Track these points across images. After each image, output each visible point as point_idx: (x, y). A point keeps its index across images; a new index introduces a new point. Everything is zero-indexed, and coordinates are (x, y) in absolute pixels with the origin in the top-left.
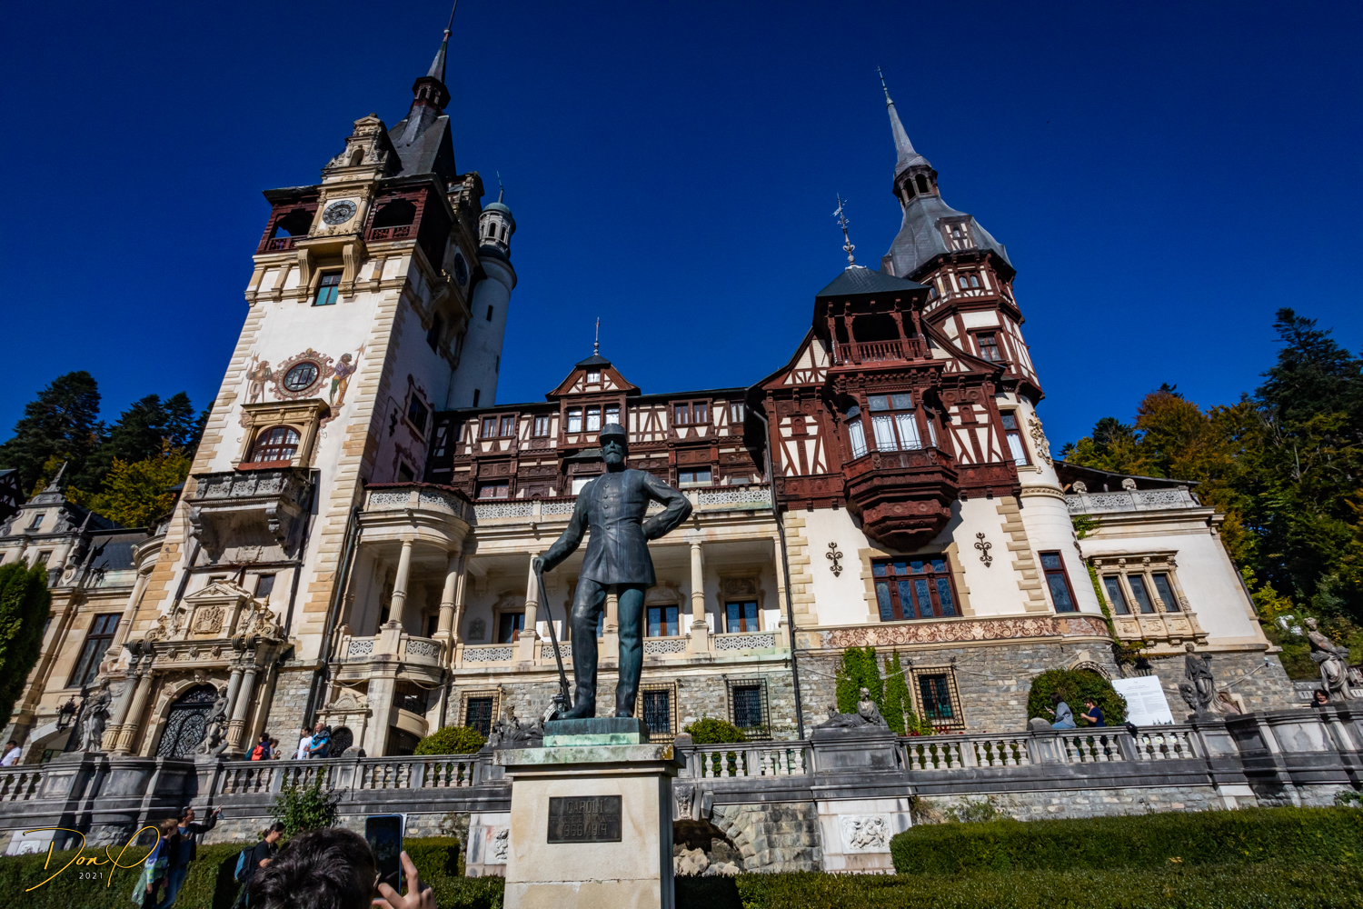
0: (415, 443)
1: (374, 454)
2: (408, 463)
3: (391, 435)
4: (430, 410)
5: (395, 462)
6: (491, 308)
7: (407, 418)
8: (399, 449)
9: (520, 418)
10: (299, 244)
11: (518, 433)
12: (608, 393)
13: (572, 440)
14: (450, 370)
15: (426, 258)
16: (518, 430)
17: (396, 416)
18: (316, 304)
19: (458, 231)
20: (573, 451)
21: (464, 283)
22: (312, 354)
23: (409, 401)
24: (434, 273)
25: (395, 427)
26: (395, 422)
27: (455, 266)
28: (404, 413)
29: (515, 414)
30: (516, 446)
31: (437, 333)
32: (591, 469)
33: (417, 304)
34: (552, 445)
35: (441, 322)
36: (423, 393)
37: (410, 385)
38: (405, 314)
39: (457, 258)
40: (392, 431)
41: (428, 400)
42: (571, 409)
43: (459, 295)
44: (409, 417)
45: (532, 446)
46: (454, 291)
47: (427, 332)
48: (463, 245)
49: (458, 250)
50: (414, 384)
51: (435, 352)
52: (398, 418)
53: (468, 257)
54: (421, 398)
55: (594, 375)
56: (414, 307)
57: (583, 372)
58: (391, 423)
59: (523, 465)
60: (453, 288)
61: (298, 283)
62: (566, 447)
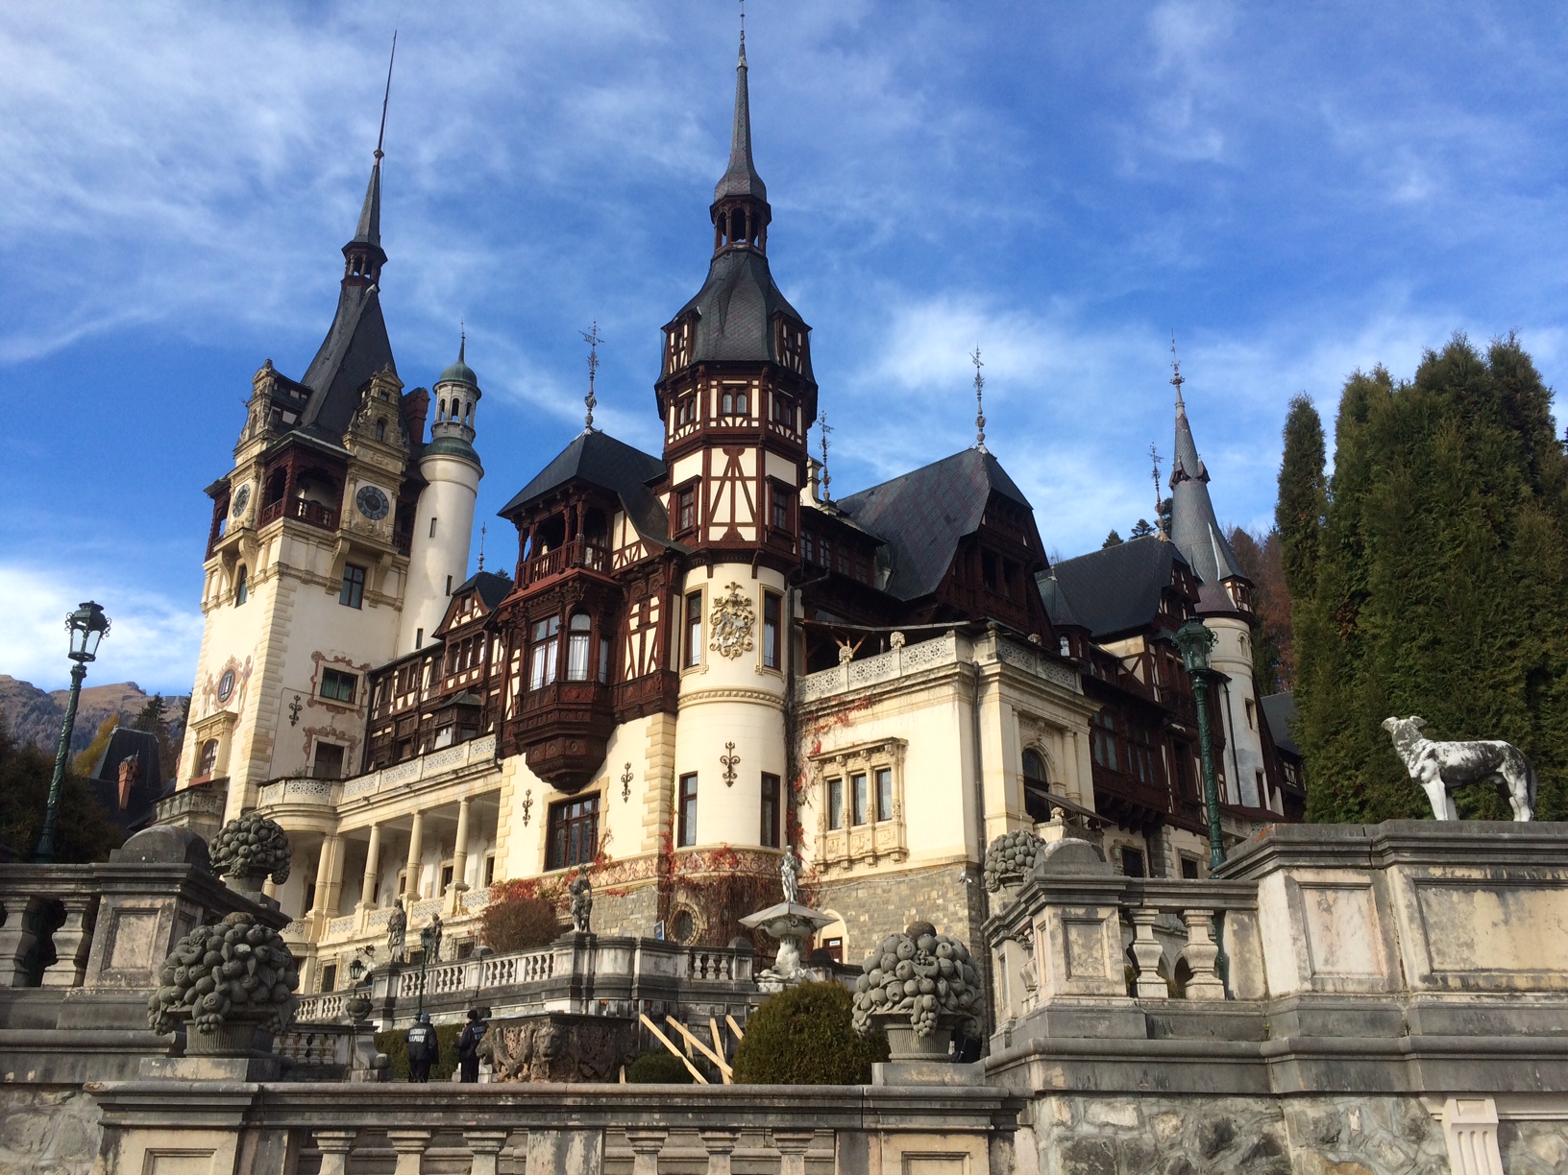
0: (339, 717)
1: (269, 751)
2: (330, 740)
3: (293, 724)
4: (360, 673)
5: (307, 748)
6: (434, 519)
7: (317, 697)
8: (309, 732)
9: (424, 665)
10: (216, 549)
11: (421, 682)
12: (474, 622)
13: (451, 683)
14: (396, 613)
15: (306, 526)
16: (421, 679)
17: (299, 703)
18: (237, 605)
19: (353, 465)
20: (448, 697)
21: (385, 514)
22: (232, 660)
23: (319, 679)
24: (327, 532)
25: (299, 714)
26: (296, 709)
27: (360, 506)
28: (313, 695)
29: (419, 660)
30: (418, 698)
31: (362, 584)
32: (447, 719)
33: (309, 577)
34: (439, 692)
35: (364, 570)
36: (343, 660)
37: (317, 663)
38: (293, 596)
39: (361, 495)
40: (294, 719)
41: (357, 663)
42: (455, 646)
43: (368, 538)
44: (321, 695)
45: (429, 695)
46: (356, 540)
47: (338, 594)
48: (369, 474)
49: (362, 484)
50: (323, 659)
51: (360, 608)
52: (303, 702)
53: (385, 480)
54: (341, 667)
55: (468, 602)
56: (306, 582)
57: (460, 601)
58: (292, 713)
59: (425, 717)
60: (351, 538)
61: (225, 587)
62: (445, 693)
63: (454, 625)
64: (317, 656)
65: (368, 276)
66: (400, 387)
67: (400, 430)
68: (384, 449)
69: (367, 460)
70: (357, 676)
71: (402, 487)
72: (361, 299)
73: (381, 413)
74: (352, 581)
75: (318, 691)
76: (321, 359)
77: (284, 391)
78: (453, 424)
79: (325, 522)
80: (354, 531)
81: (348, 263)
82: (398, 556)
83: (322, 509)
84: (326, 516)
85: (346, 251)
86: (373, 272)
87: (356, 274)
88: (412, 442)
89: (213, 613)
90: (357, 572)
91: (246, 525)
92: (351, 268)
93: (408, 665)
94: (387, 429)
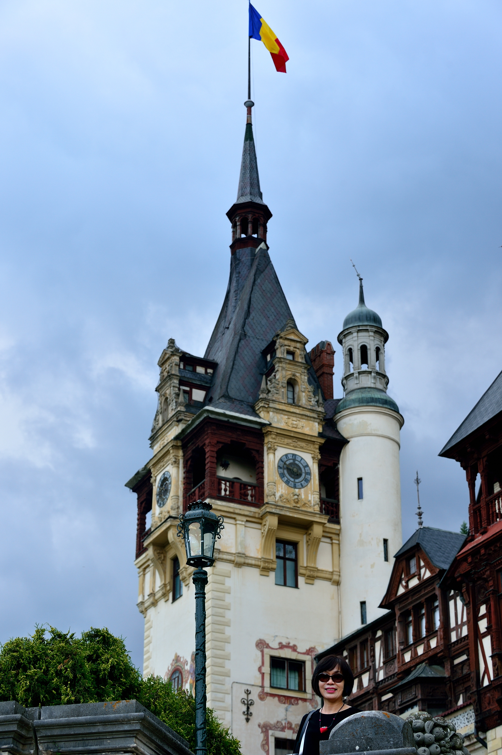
0: (292, 708)
2: (286, 735)
4: (307, 658)
5: (265, 745)
6: (360, 479)
7: (268, 690)
9: (375, 640)
10: (145, 544)
11: (374, 661)
12: (424, 584)
13: (407, 657)
14: (334, 588)
15: (232, 505)
16: (374, 656)
17: (250, 697)
18: (174, 599)
19: (269, 433)
20: (407, 672)
21: (307, 481)
22: (177, 659)
23: (267, 669)
24: (253, 509)
25: (252, 709)
26: (249, 704)
27: (282, 476)
28: (262, 687)
29: (369, 636)
30: (373, 678)
31: (295, 561)
32: (410, 697)
33: (242, 560)
34: (396, 668)
35: (295, 545)
36: (288, 646)
37: (262, 652)
38: (229, 582)
39: (282, 464)
40: (248, 715)
41: (302, 648)
42: (405, 615)
43: (295, 509)
44: (271, 687)
45: (385, 673)
46: (282, 513)
47: (272, 575)
48: (286, 441)
49: (281, 452)
50: (268, 646)
51: (296, 586)
52: (254, 696)
53: (303, 444)
54: (287, 654)
55: (413, 563)
56: (239, 565)
57: (404, 563)
58: (244, 708)
59: (384, 698)
60: (277, 511)
61: (159, 583)
62: (403, 668)
63: (401, 591)
64: (261, 645)
65: (255, 236)
66: (304, 342)
67: (310, 388)
68: (297, 411)
69: (282, 425)
70: (304, 662)
71: (322, 449)
72: (253, 260)
73: (288, 375)
74: (284, 559)
75: (267, 683)
76: (221, 329)
77: (190, 368)
78: (364, 372)
79: (249, 498)
80: (280, 504)
81: (234, 226)
82: (328, 525)
83: (244, 486)
84: (250, 492)
85: (231, 214)
86: (260, 230)
87: (243, 236)
88: (325, 399)
89: (151, 612)
90: (289, 548)
91: (173, 514)
92: (239, 231)
93: (357, 643)
94: (297, 389)
